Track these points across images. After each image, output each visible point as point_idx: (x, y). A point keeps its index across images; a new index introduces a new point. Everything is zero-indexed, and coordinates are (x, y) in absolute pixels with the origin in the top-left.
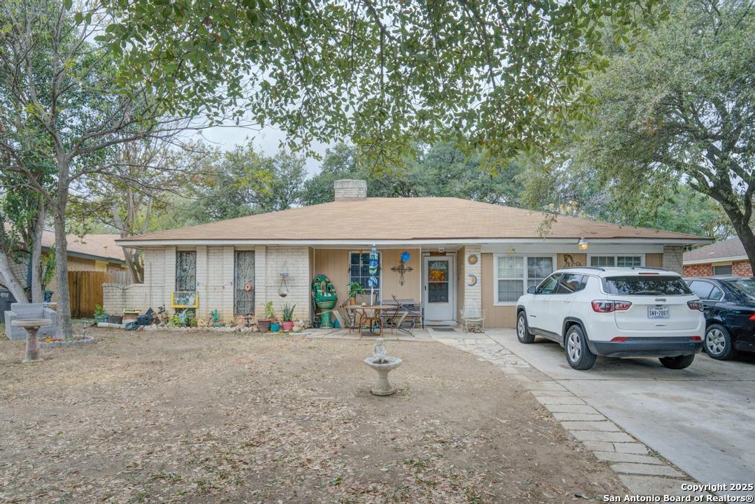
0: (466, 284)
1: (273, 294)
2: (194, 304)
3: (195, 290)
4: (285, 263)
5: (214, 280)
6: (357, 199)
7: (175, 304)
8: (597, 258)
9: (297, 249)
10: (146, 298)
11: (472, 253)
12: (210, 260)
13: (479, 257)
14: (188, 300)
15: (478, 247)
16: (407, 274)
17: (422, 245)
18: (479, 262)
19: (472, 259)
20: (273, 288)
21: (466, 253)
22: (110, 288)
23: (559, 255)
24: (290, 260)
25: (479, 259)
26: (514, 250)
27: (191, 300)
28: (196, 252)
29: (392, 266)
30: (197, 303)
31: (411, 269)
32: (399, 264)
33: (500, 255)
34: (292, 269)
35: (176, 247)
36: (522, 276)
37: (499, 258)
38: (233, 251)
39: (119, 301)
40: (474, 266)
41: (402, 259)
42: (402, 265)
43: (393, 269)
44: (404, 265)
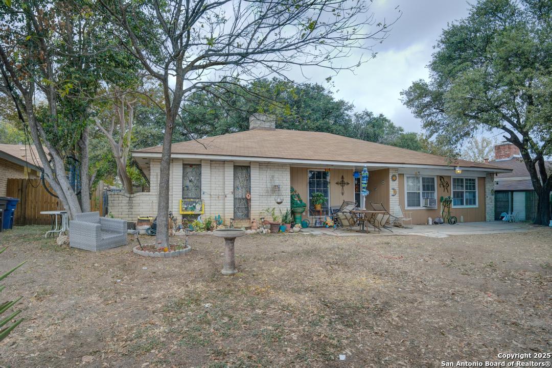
0: (390, 195)
1: (264, 202)
2: (201, 210)
3: (200, 198)
4: (273, 177)
5: (215, 189)
6: (270, 129)
7: (183, 211)
8: (455, 179)
9: (283, 165)
10: (152, 206)
11: (394, 174)
12: (213, 173)
13: (397, 176)
14: (194, 207)
15: (396, 169)
16: (346, 187)
17: (356, 166)
18: (397, 180)
19: (394, 178)
20: (264, 197)
21: (390, 174)
22: (116, 196)
23: (437, 176)
24: (276, 175)
25: (397, 178)
26: (419, 172)
27: (198, 207)
28: (201, 165)
29: (336, 182)
30: (203, 210)
31: (348, 184)
32: (341, 180)
33: (408, 176)
34: (278, 182)
35: (183, 159)
36: (419, 189)
37: (407, 177)
38: (233, 166)
39: (125, 209)
40: (395, 182)
41: (343, 177)
42: (343, 181)
43: (337, 183)
44: (345, 181)
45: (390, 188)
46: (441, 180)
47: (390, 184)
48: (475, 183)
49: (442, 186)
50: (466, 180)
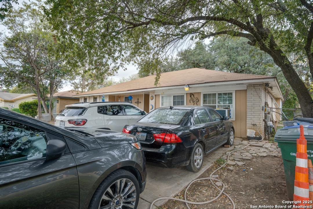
0: (150, 109)
8: (206, 94)
13: (154, 96)
15: (154, 92)
16: (139, 104)
18: (154, 99)
23: (187, 94)
37: (162, 97)
38: (93, 98)
40: (153, 101)
41: (138, 99)
42: (138, 101)
43: (135, 103)
44: (139, 101)
45: (150, 105)
46: (191, 96)
47: (150, 102)
48: (232, 97)
49: (192, 102)
50: (220, 94)
